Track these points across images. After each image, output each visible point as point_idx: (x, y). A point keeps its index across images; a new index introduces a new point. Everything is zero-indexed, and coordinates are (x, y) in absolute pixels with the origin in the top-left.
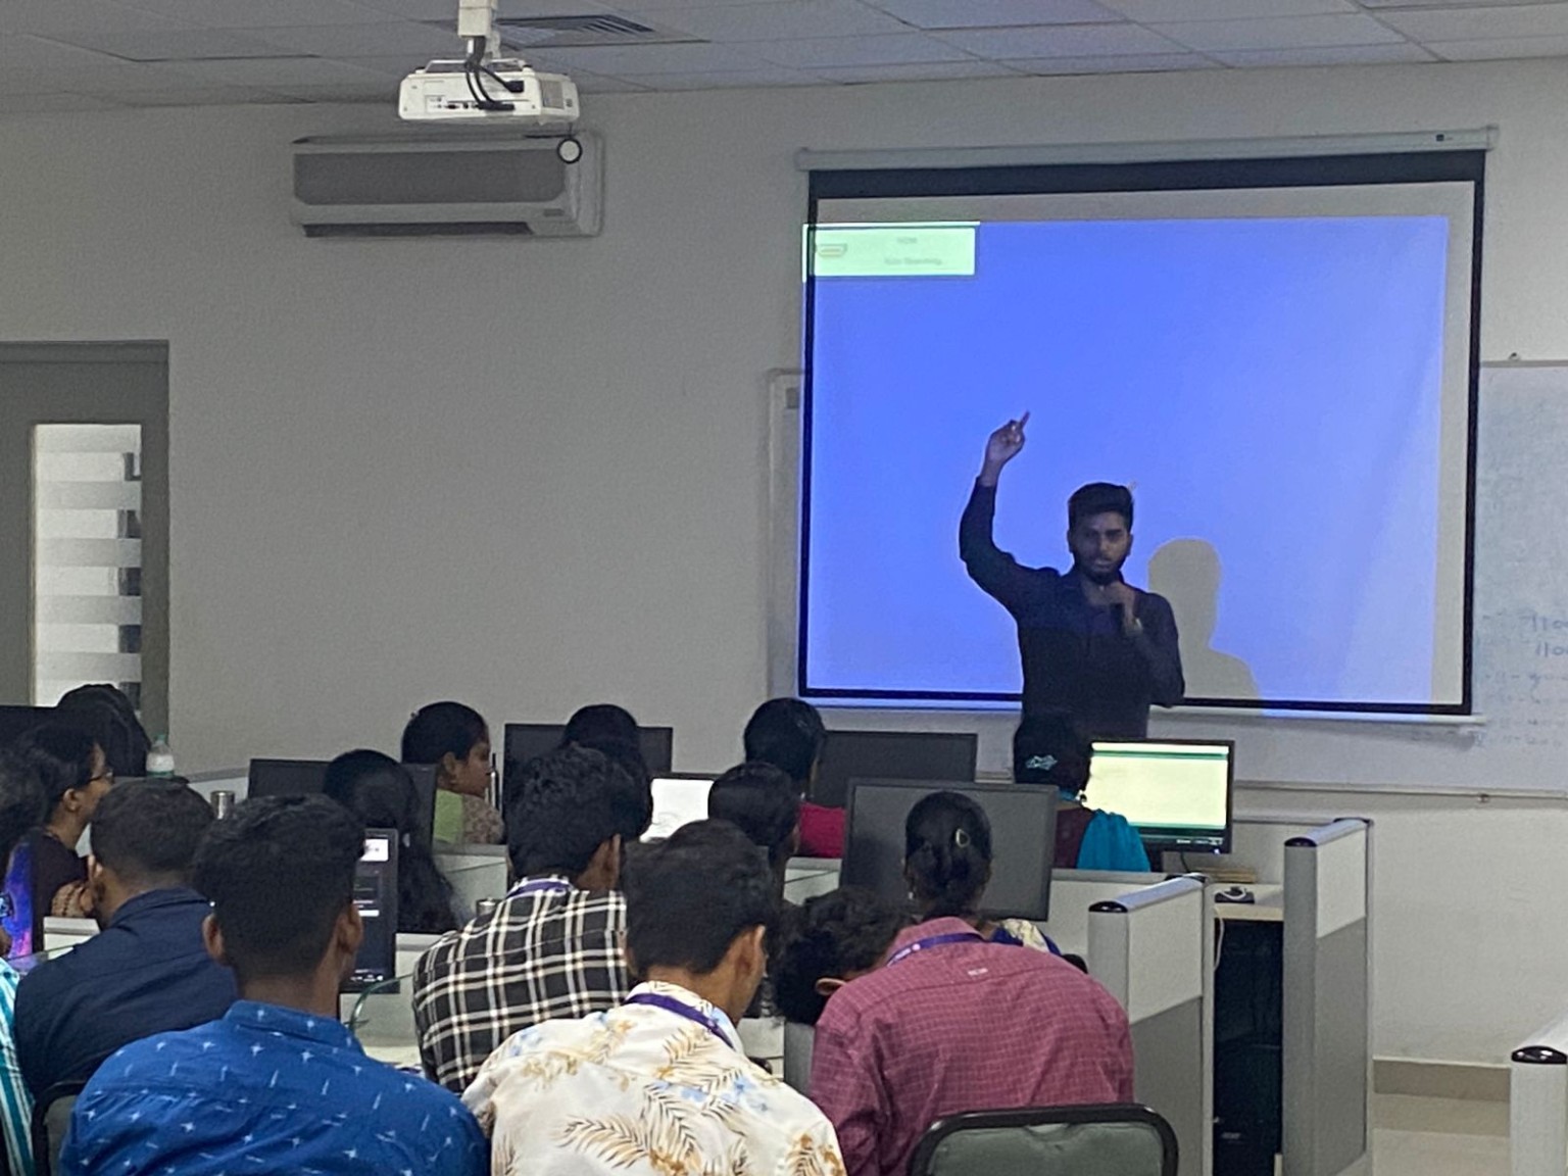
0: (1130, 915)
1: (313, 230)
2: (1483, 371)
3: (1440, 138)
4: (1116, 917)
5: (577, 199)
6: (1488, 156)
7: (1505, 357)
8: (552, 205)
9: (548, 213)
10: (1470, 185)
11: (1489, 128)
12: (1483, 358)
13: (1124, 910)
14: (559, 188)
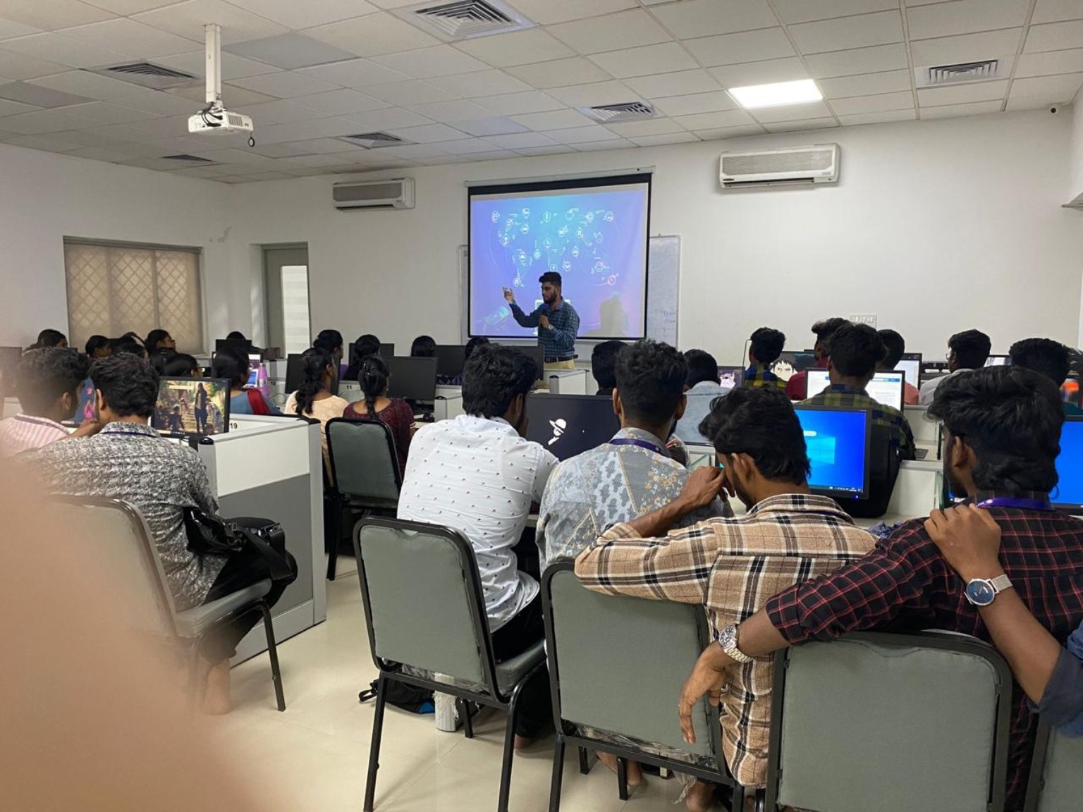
0: (448, 401)
1: (339, 208)
2: (651, 240)
3: (638, 170)
4: (444, 401)
5: (406, 198)
6: (653, 176)
7: (657, 235)
8: (399, 199)
9: (398, 201)
10: (647, 184)
11: (652, 166)
12: (651, 235)
13: (446, 399)
14: (400, 194)
